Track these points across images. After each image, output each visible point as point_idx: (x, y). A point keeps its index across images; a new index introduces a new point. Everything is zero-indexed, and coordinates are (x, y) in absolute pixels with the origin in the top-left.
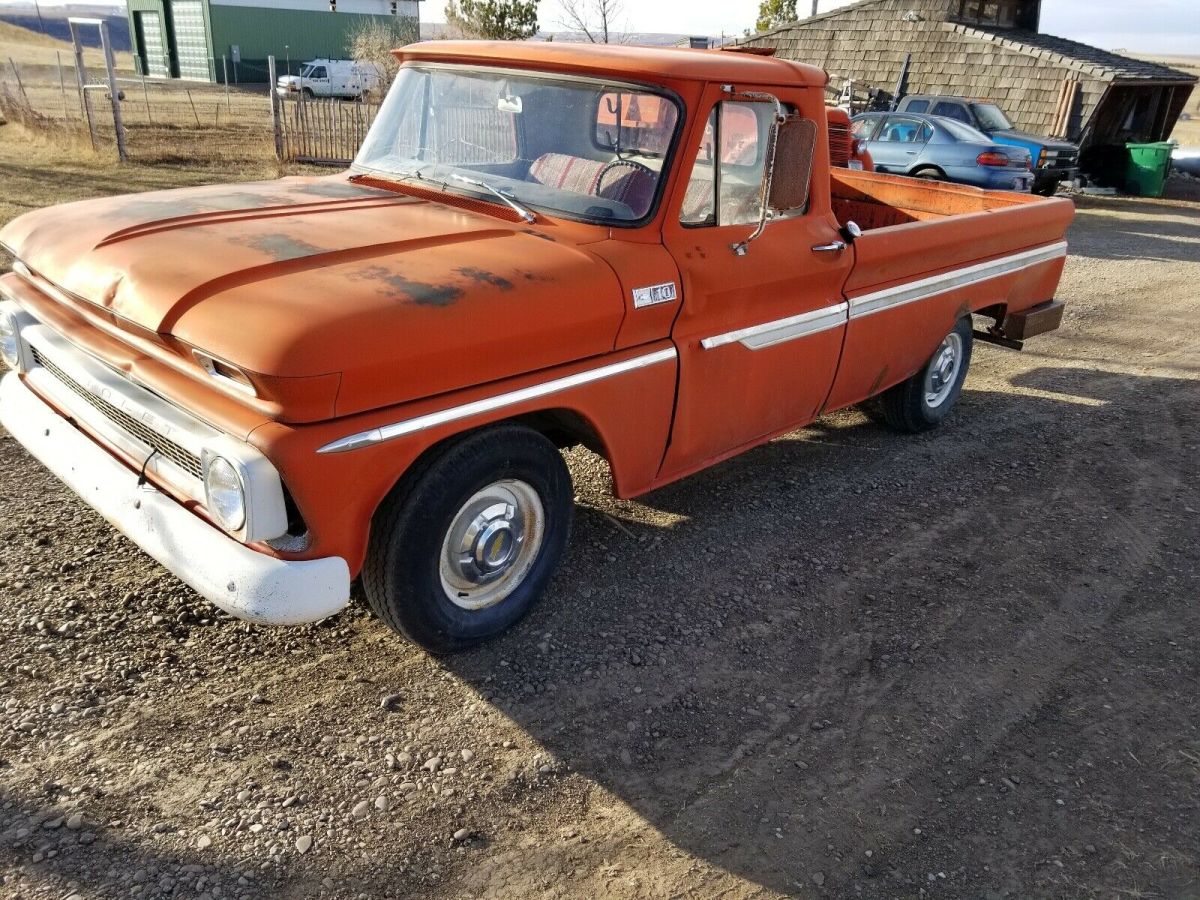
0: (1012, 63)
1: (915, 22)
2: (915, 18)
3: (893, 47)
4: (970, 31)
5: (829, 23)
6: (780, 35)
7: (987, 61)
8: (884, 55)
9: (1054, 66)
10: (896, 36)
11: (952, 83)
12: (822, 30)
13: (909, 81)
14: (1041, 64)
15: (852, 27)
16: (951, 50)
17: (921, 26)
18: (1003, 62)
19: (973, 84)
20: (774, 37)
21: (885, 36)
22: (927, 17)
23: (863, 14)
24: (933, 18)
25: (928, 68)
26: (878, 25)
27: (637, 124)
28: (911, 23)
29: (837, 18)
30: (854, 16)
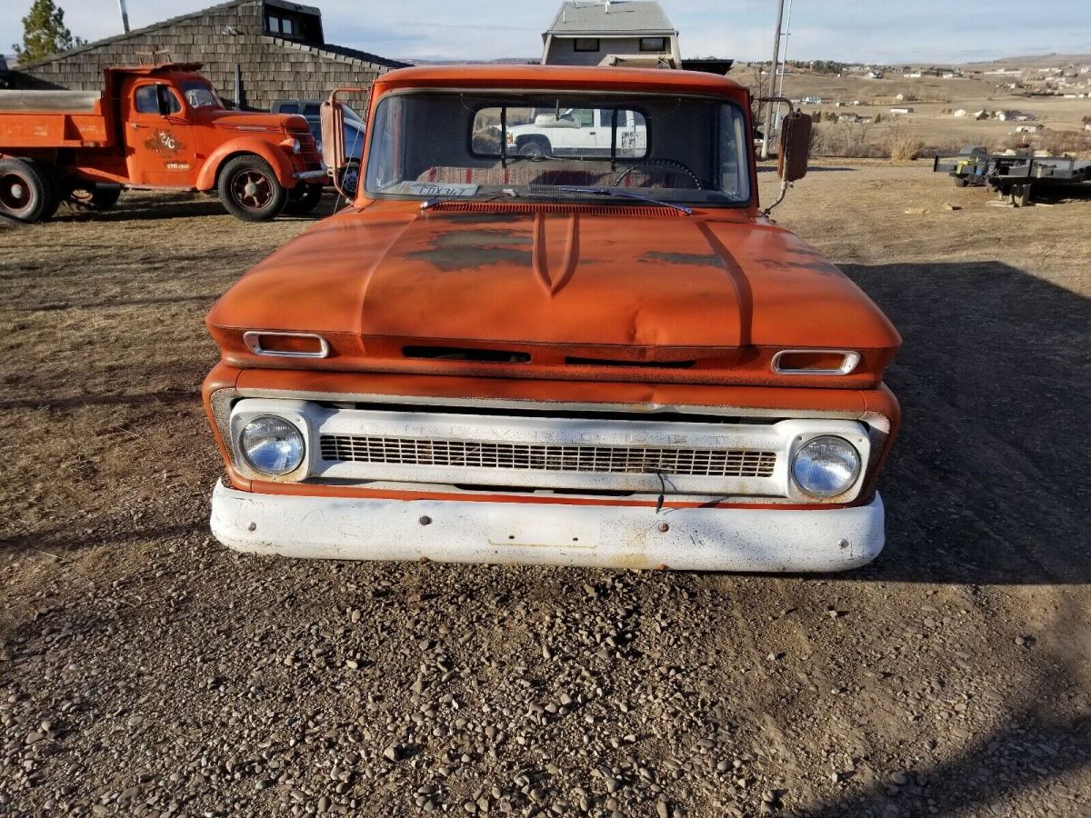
0: (332, 70)
1: (235, 35)
2: (234, 32)
3: (222, 59)
4: (288, 43)
5: (149, 38)
6: (100, 50)
7: (310, 68)
8: (214, 67)
9: (366, 70)
10: (221, 49)
11: (286, 89)
12: (144, 45)
13: (245, 89)
14: (355, 69)
15: (175, 41)
16: (276, 60)
17: (242, 40)
18: (324, 69)
19: (304, 89)
20: (92, 52)
21: (210, 49)
22: (244, 31)
23: (182, 30)
24: (251, 31)
25: (259, 77)
26: (200, 39)
27: (82, 143)
28: (232, 37)
29: (155, 33)
30: (173, 31)
